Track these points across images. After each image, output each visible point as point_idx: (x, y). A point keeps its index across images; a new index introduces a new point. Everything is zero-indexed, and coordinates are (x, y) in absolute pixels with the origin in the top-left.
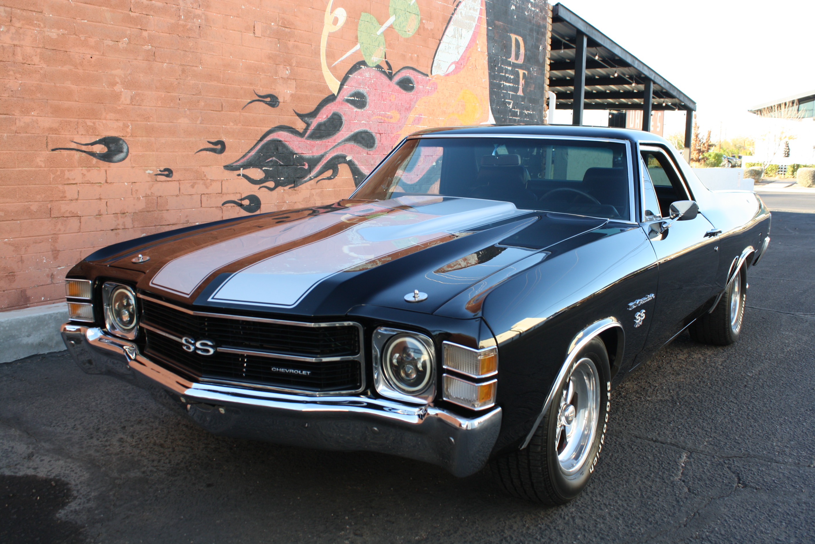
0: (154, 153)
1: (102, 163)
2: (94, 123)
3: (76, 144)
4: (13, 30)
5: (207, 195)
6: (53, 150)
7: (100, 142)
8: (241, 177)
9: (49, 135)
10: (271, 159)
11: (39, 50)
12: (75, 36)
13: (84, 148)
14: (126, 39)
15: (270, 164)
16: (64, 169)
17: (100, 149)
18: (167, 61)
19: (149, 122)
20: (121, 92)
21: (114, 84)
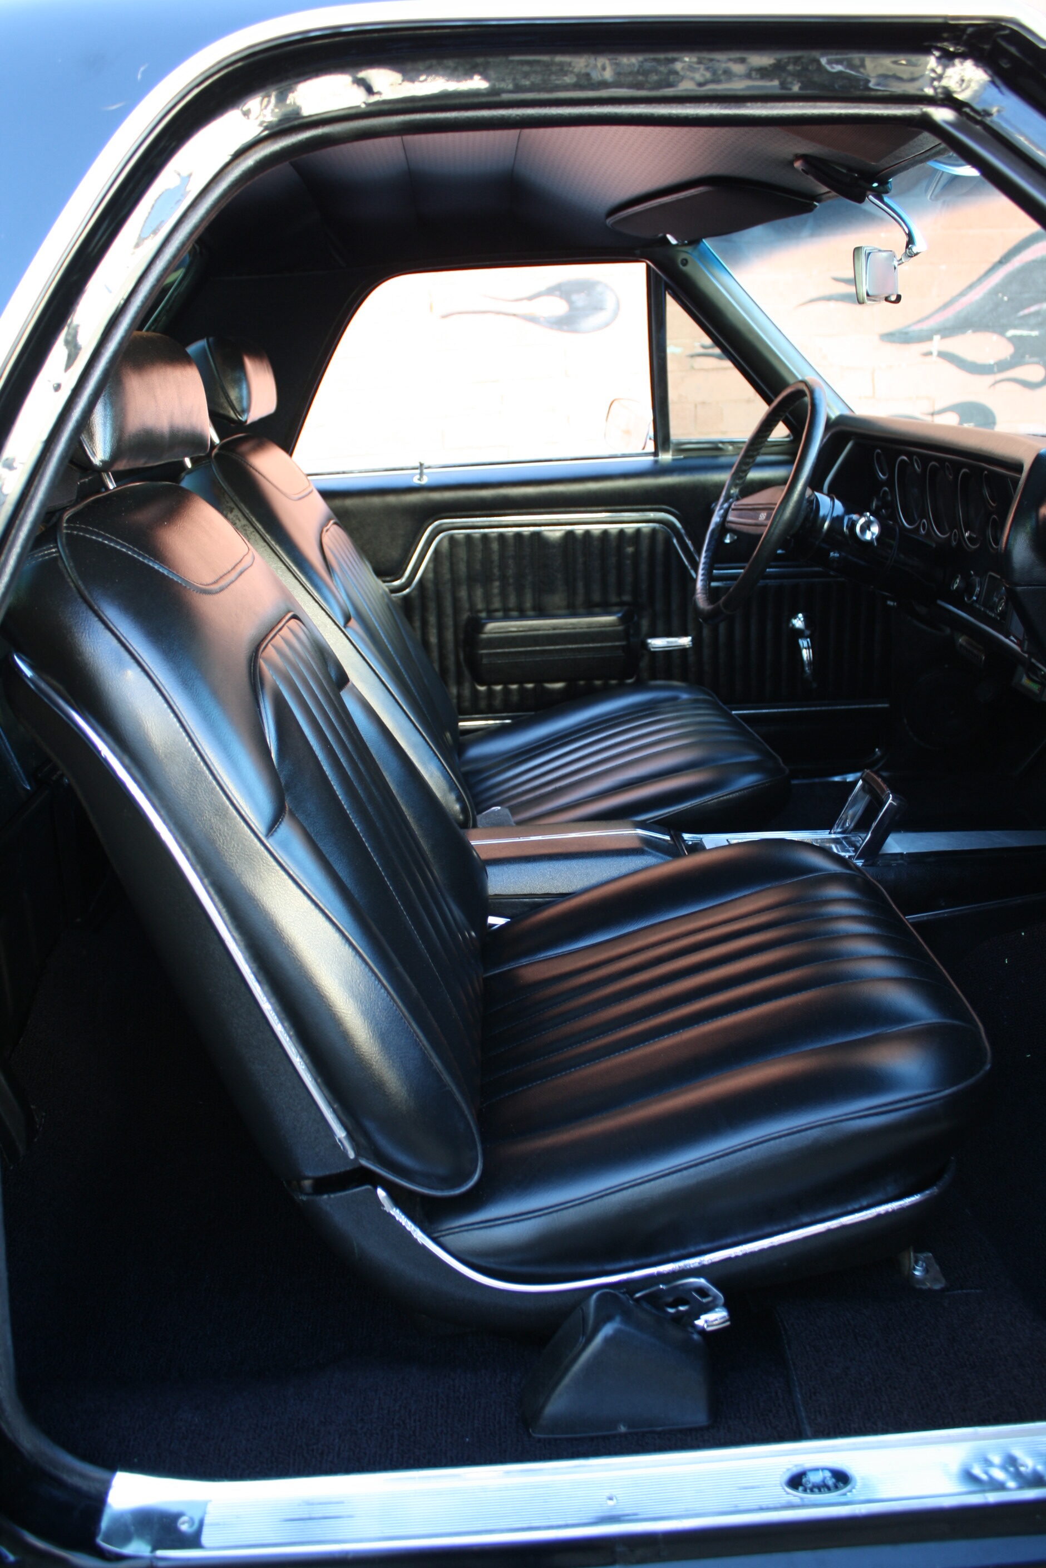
1: (555, 335)
3: (494, 302)
6: (444, 317)
7: (550, 292)
8: (934, 357)
10: (1033, 309)
13: (512, 307)
15: (1033, 321)
17: (551, 306)
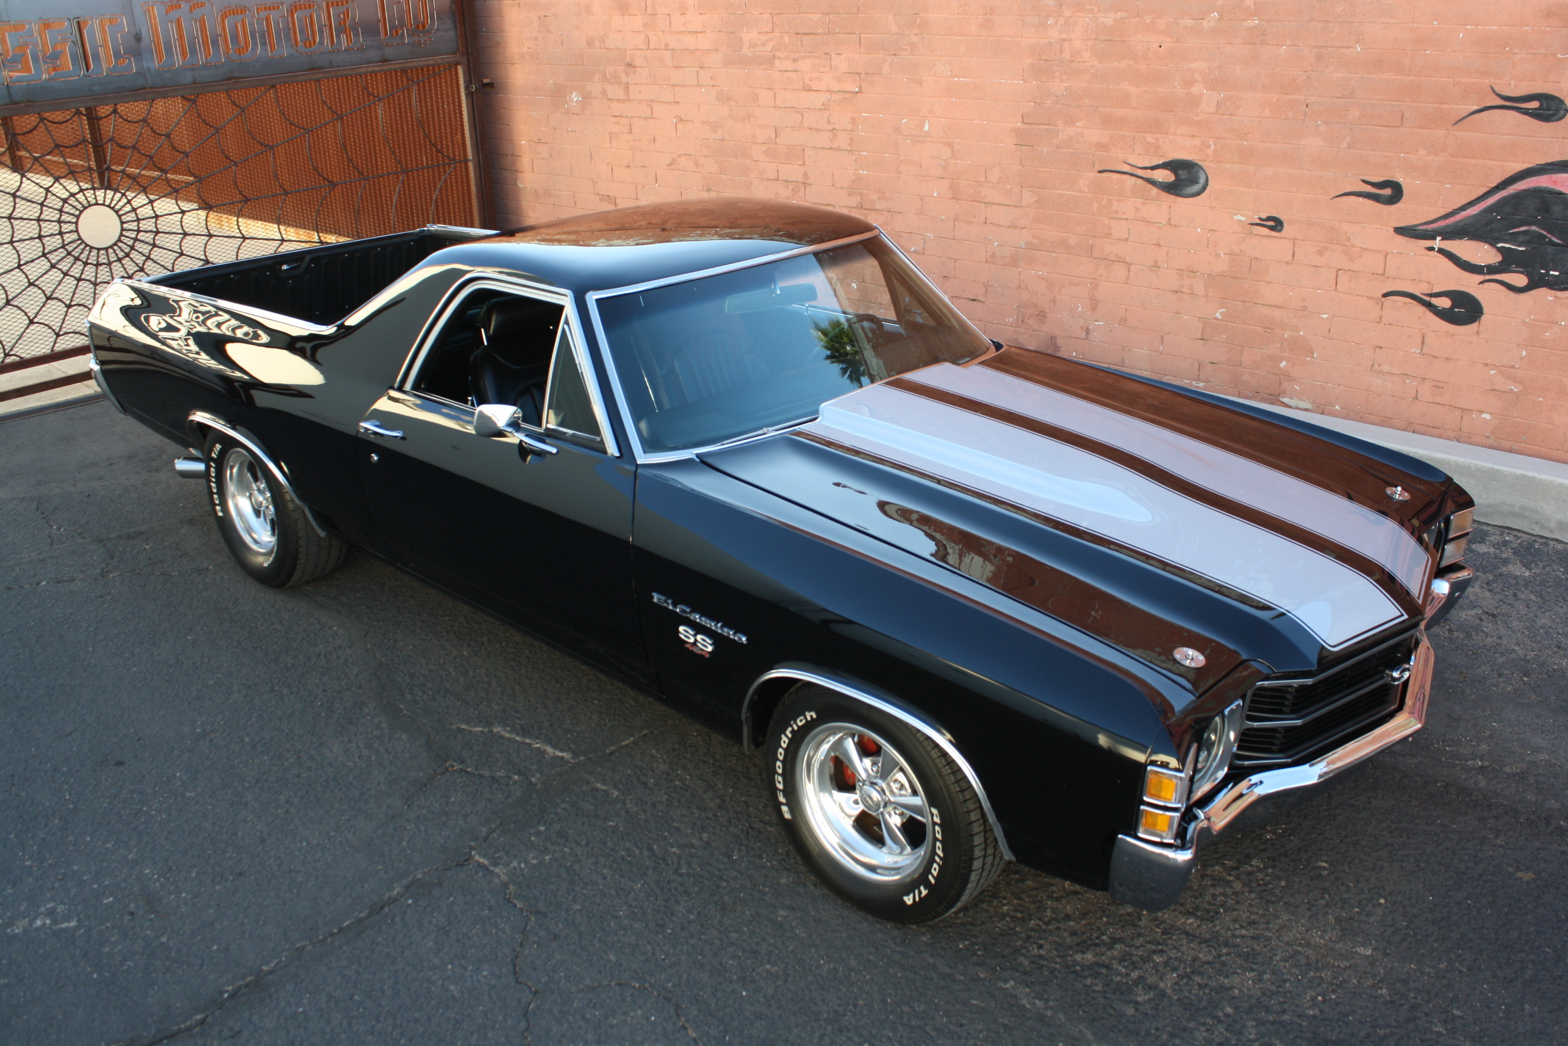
0: (1251, 190)
1: (1164, 195)
2: (1157, 139)
3: (1129, 167)
4: (1062, 21)
5: (1350, 273)
6: (1100, 172)
7: (1165, 166)
8: (1436, 253)
9: (1097, 153)
10: (1522, 229)
11: (1090, 43)
12: (1138, 19)
13: (1140, 173)
14: (1216, 14)
15: (1521, 239)
16: (1112, 197)
17: (1165, 176)
18: (1288, 43)
19: (1246, 140)
20: (1202, 94)
21: (1191, 83)
